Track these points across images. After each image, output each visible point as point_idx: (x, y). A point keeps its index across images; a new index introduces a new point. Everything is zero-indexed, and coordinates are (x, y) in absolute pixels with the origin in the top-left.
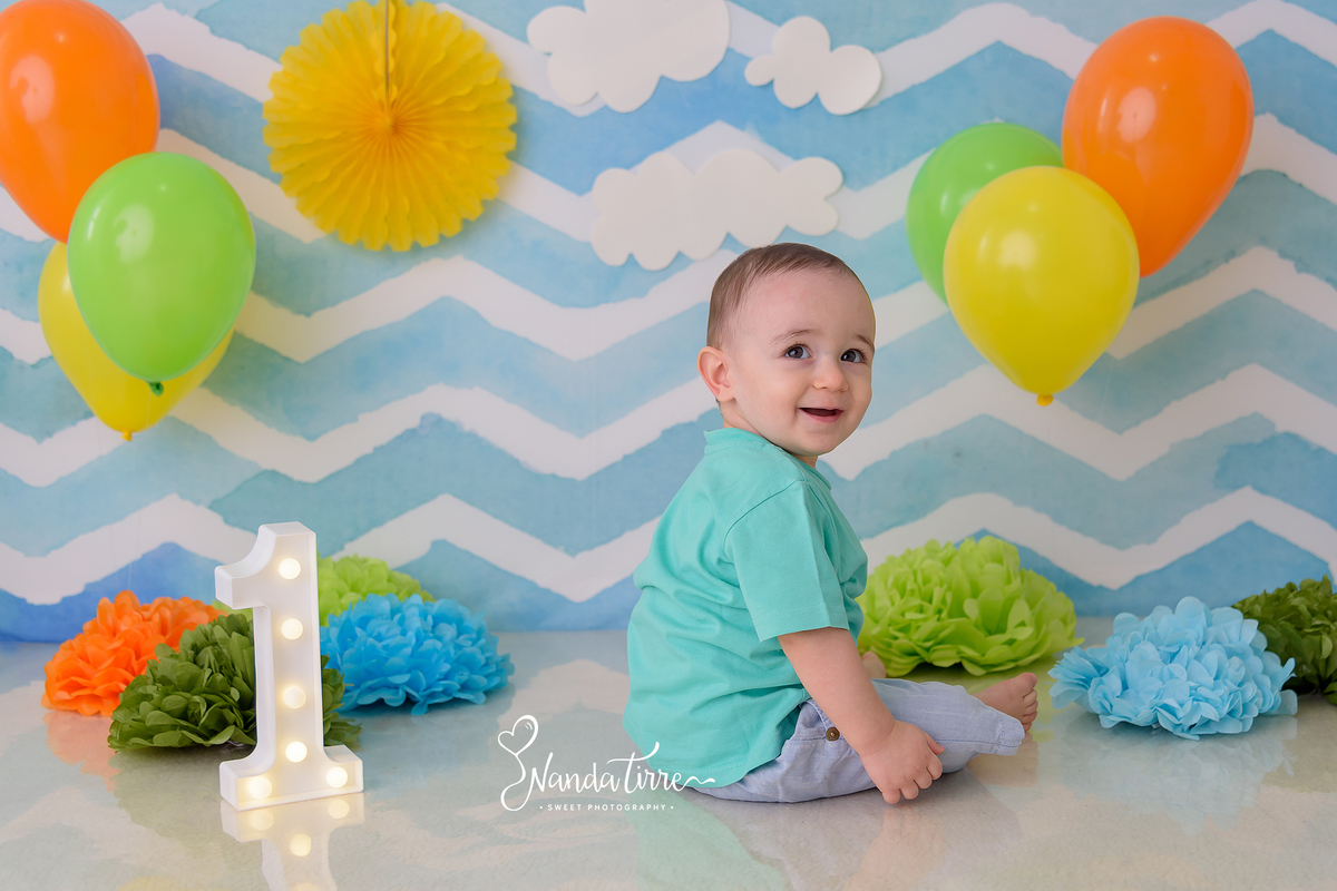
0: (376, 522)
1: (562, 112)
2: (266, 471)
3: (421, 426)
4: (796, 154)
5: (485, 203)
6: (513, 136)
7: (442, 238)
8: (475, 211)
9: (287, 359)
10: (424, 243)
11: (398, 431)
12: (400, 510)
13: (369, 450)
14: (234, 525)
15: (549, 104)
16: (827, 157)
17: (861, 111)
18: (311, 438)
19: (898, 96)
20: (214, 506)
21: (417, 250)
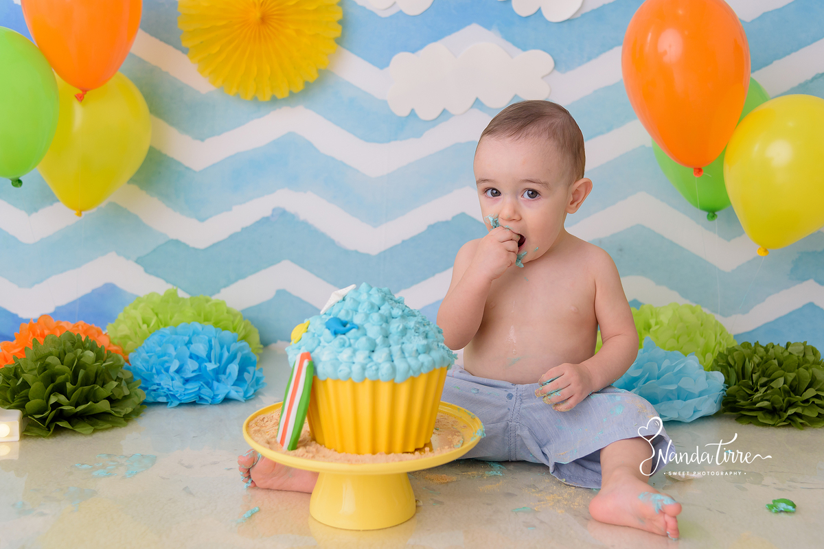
0: (241, 276)
1: (372, 14)
2: (172, 240)
3: (272, 215)
4: (524, 47)
5: (319, 71)
6: (340, 27)
7: (292, 94)
8: (312, 76)
9: (187, 168)
10: (279, 96)
11: (257, 217)
12: (257, 269)
13: (238, 229)
14: (151, 274)
15: (363, 8)
16: (544, 50)
17: (568, 20)
18: (202, 220)
19: (593, 11)
20: (139, 261)
21: (275, 101)
